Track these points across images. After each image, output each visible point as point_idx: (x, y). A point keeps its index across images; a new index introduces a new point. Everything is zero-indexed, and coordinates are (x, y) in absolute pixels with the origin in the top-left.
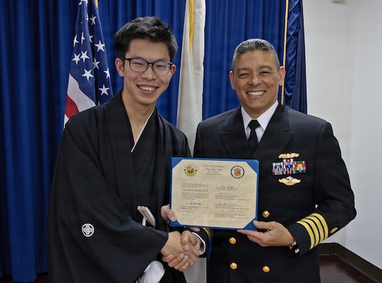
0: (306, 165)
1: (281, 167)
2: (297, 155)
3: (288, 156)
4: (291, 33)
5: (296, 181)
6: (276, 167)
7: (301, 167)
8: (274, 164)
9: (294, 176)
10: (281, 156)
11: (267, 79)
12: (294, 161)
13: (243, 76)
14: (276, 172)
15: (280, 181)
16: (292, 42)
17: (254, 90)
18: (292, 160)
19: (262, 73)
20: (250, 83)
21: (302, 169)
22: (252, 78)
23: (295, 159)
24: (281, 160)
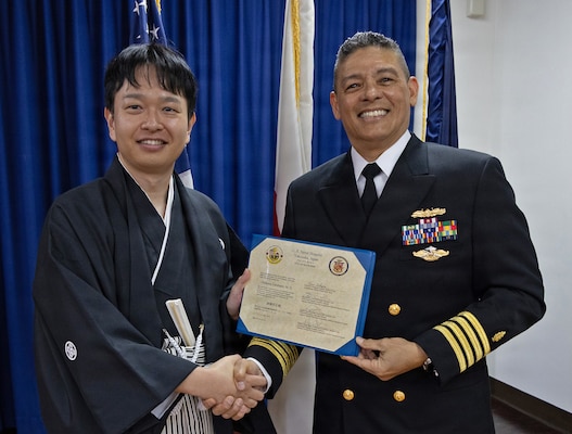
0: (459, 227)
1: (416, 232)
2: (443, 211)
3: (428, 213)
4: (435, 47)
5: (443, 253)
6: (408, 233)
7: (449, 231)
8: (405, 228)
9: (438, 246)
10: (417, 214)
11: (392, 91)
12: (437, 221)
13: (351, 90)
14: (409, 240)
15: (415, 254)
16: (437, 59)
17: (370, 108)
18: (434, 220)
19: (383, 81)
20: (364, 98)
21: (451, 233)
22: (367, 89)
23: (439, 218)
24: (417, 221)
